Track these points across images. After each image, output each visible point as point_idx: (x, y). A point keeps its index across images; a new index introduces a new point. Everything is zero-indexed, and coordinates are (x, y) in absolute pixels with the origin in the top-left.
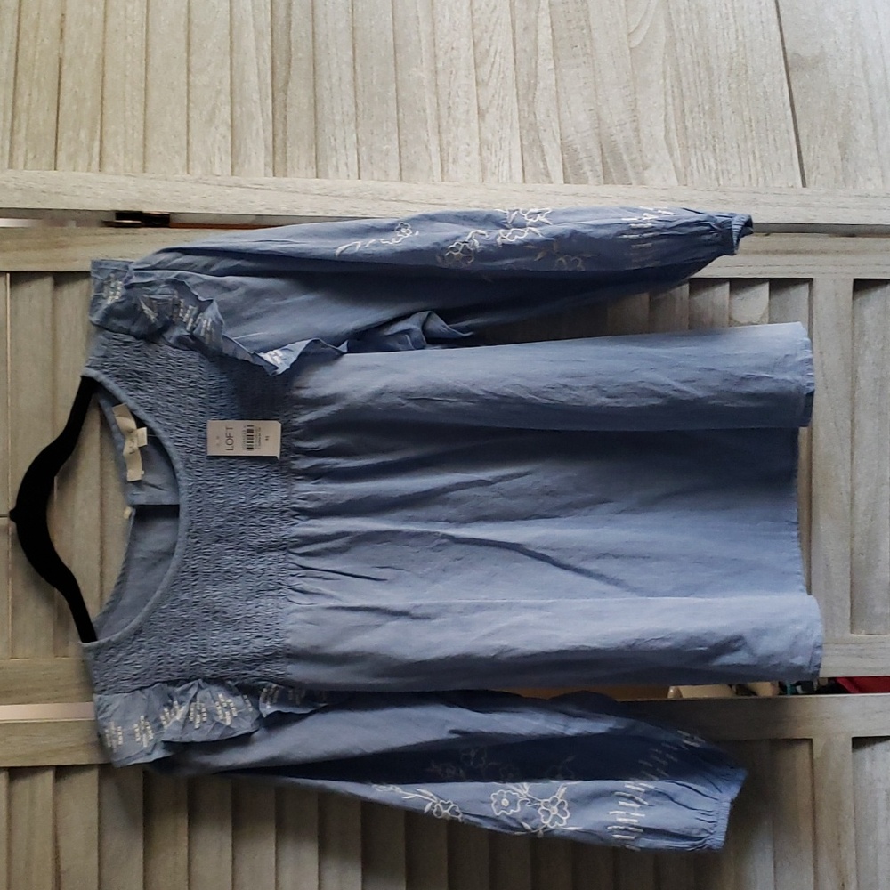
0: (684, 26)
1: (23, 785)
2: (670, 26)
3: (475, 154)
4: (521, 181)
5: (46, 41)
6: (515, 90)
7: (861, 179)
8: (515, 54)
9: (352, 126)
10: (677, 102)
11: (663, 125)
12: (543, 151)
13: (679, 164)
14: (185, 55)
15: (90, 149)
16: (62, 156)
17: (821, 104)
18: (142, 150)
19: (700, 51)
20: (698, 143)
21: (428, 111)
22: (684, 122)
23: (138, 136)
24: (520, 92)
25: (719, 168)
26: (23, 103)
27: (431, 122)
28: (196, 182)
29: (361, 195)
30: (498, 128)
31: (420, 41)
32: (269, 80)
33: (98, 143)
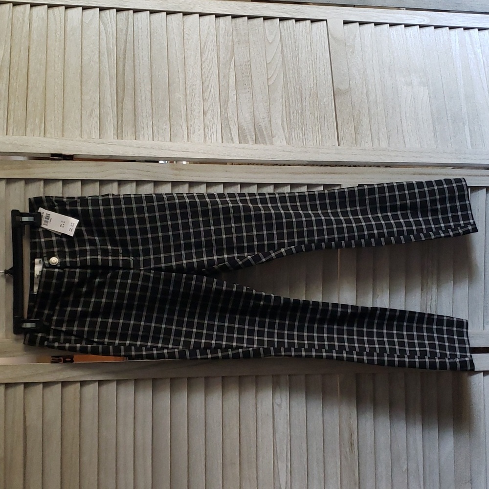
0: (291, 76)
1: (11, 391)
2: (285, 76)
3: (202, 131)
4: (221, 142)
5: (21, 81)
6: (219, 103)
7: (363, 142)
8: (219, 87)
9: (151, 118)
10: (287, 108)
11: (281, 119)
12: (230, 130)
13: (287, 136)
14: (80, 87)
15: (40, 127)
16: (28, 129)
17: (348, 110)
18: (62, 127)
19: (298, 87)
20: (295, 127)
21: (182, 112)
22: (290, 118)
23: (60, 122)
24: (221, 104)
25: (304, 138)
27: (184, 117)
28: (85, 141)
29: (154, 147)
30: (212, 119)
31: (179, 81)
32: (115, 98)
33: (43, 124)
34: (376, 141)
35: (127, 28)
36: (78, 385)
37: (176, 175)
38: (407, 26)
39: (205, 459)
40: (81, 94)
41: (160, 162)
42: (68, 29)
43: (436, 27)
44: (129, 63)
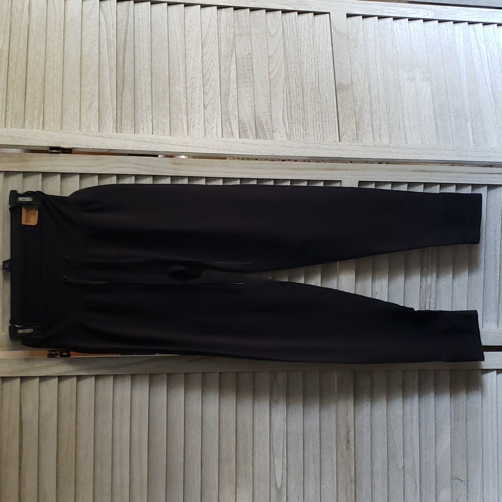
0: (293, 70)
1: (7, 384)
2: (287, 69)
3: (202, 125)
4: (221, 137)
5: (20, 72)
6: (220, 97)
7: (364, 138)
8: (220, 80)
9: (150, 111)
10: (289, 103)
11: (282, 114)
12: (231, 124)
14: (79, 78)
15: (39, 119)
16: (27, 122)
17: (350, 105)
18: (61, 120)
19: (299, 81)
20: (296, 122)
21: (182, 105)
22: (291, 112)
23: (59, 114)
24: (222, 98)
25: (305, 133)
26: (10, 98)
27: (184, 110)
28: (84, 134)
29: (153, 141)
30: (212, 113)
31: (180, 74)
32: (115, 91)
33: (42, 117)
34: (377, 136)
35: (128, 19)
36: (75, 379)
37: (175, 169)
38: (410, 19)
39: (202, 454)
40: (81, 86)
41: (160, 156)
42: (68, 19)
43: (440, 21)
44: (129, 54)
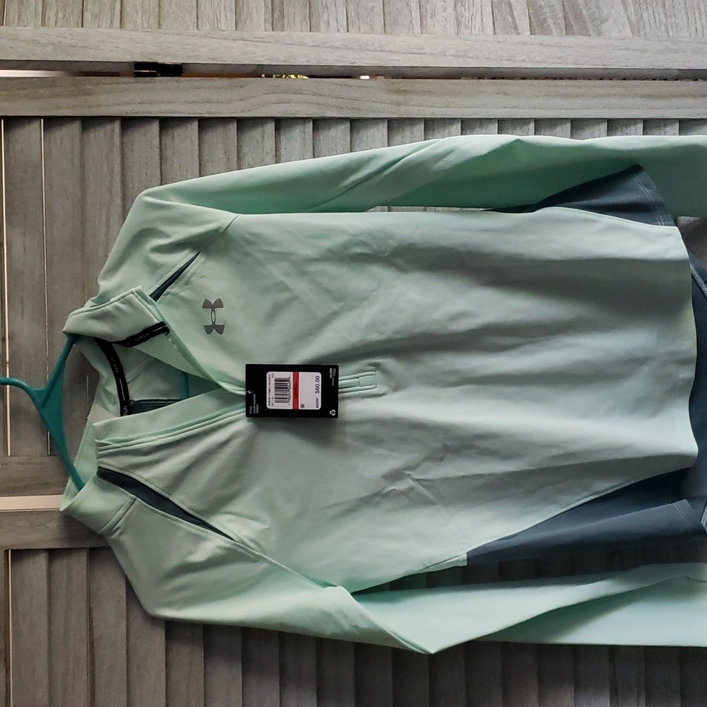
1: (61, 564)
3: (450, 9)
4: (492, 33)
12: (511, 7)
13: (633, 18)
15: (112, 8)
16: (87, 15)
18: (157, 9)
25: (669, 21)
28: (205, 36)
29: (349, 46)
33: (119, 4)
37: (398, 104)
41: (363, 77)
